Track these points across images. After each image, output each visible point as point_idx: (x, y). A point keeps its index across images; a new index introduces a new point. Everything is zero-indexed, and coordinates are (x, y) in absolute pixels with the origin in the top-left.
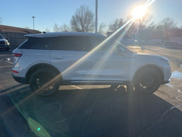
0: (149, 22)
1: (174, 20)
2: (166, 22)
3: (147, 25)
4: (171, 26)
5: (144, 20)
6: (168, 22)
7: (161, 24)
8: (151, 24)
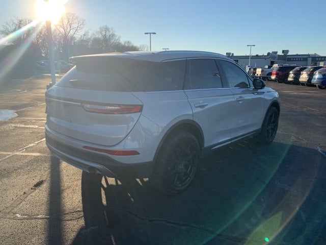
0: (79, 31)
1: (114, 31)
2: (104, 33)
3: (78, 36)
4: (112, 41)
5: (70, 26)
6: (108, 34)
7: (97, 36)
8: (84, 35)
